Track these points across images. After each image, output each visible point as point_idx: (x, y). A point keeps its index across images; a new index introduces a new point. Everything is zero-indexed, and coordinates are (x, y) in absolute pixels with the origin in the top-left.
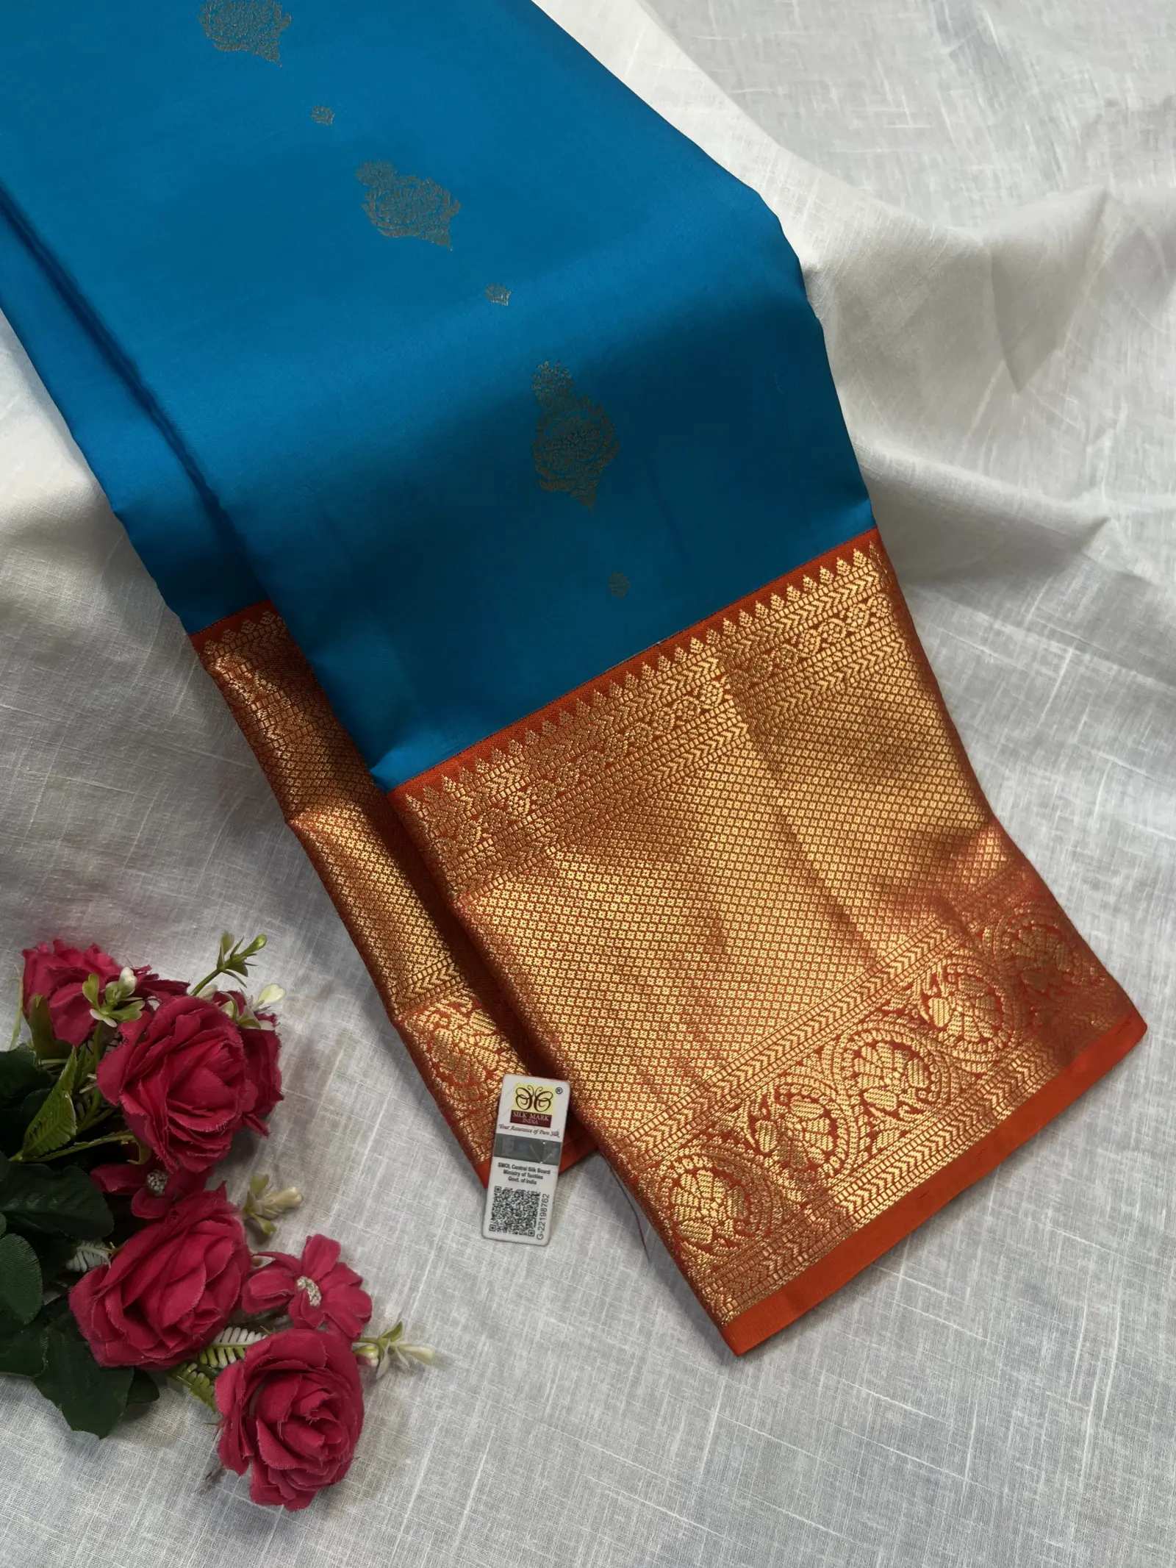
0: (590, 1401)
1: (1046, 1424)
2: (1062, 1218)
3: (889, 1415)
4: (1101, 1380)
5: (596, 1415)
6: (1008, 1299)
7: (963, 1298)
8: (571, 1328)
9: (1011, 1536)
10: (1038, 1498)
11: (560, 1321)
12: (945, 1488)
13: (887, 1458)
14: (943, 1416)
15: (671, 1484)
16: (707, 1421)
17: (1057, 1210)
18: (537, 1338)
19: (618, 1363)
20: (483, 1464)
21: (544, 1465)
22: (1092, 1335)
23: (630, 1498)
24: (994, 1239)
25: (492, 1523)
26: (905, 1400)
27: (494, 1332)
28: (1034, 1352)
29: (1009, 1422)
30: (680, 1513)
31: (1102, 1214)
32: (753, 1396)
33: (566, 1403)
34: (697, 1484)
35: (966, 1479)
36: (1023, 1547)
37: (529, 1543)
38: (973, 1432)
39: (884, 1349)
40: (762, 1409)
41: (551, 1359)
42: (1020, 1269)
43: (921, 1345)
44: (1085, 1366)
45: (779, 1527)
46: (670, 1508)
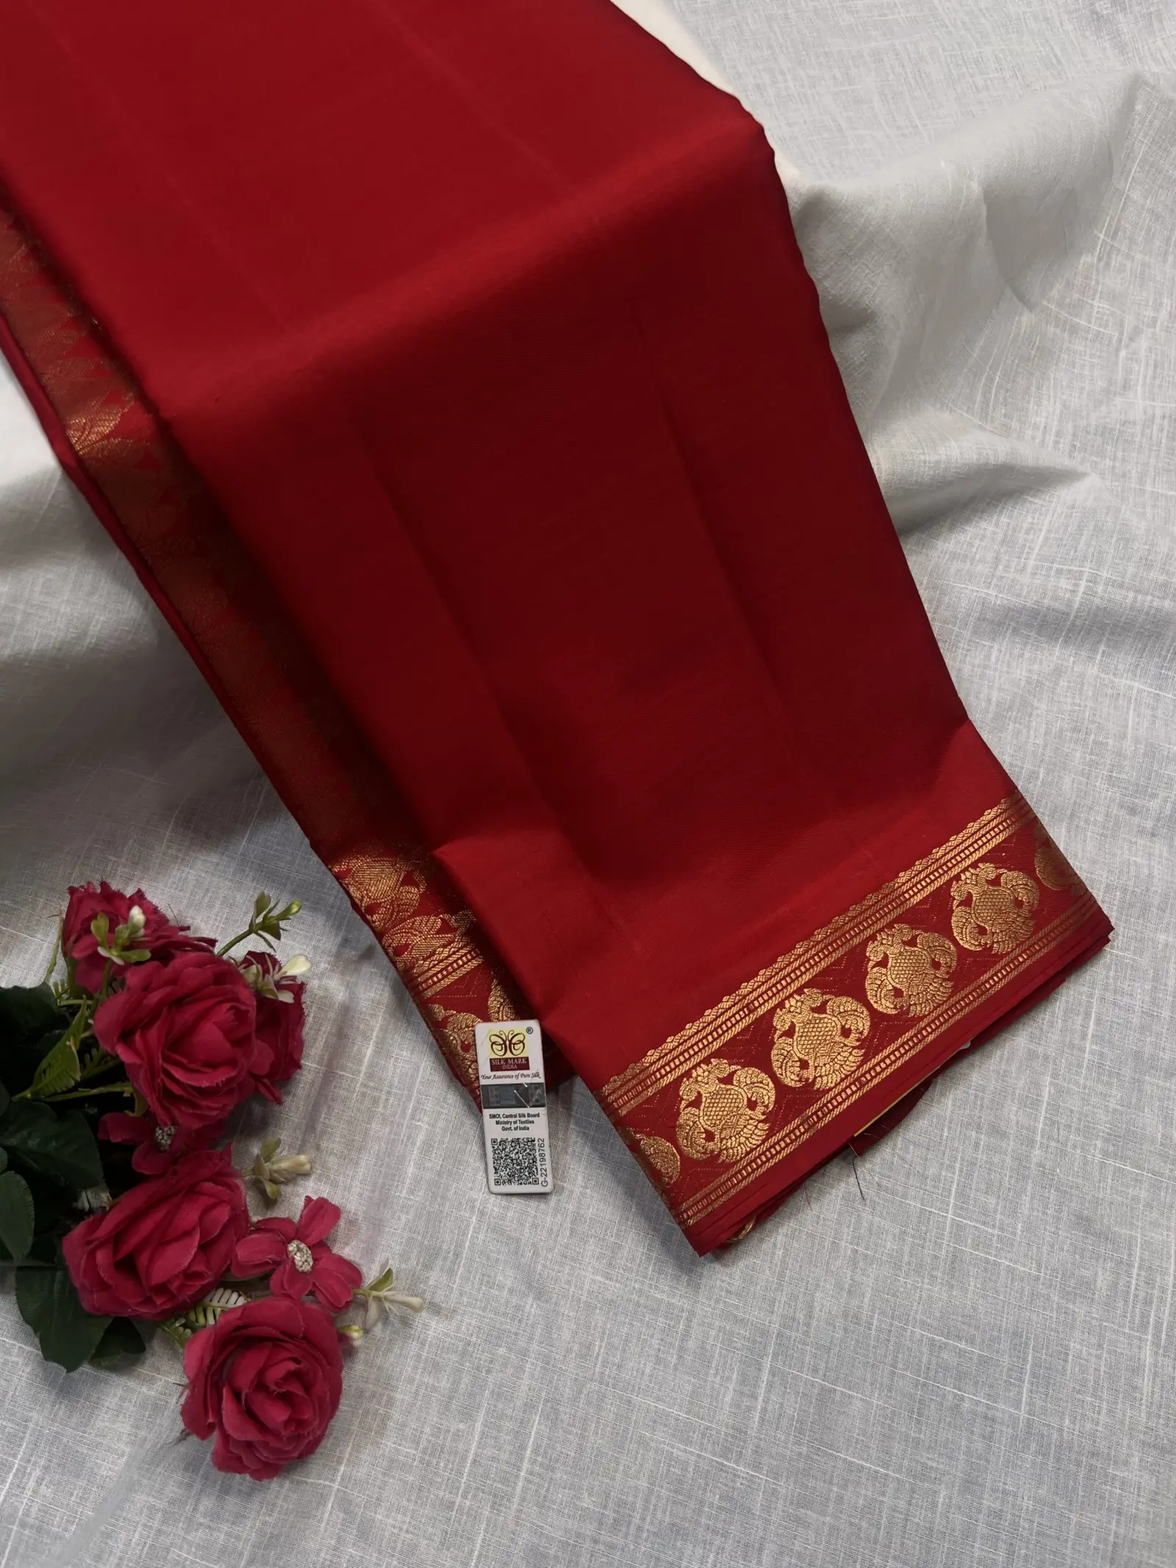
0: (640, 1357)
1: (1105, 1355)
2: (1111, 1148)
3: (945, 1355)
4: (1158, 1309)
5: (647, 1371)
6: (1060, 1232)
7: (1014, 1234)
8: (618, 1285)
9: (1073, 1468)
10: (1100, 1429)
11: (607, 1278)
12: (1002, 1424)
13: (944, 1397)
14: (998, 1352)
15: (727, 1435)
16: (760, 1370)
17: (1107, 1140)
18: (584, 1297)
19: (666, 1318)
20: (537, 1425)
21: (598, 1422)
22: (1147, 1264)
23: (685, 1451)
24: (1044, 1173)
25: (550, 1483)
26: (959, 1338)
27: (540, 1295)
28: (1088, 1284)
29: (1067, 1355)
30: (737, 1462)
31: (1153, 1141)
32: (805, 1344)
33: (617, 1361)
34: (751, 1432)
35: (1023, 1414)
36: (1087, 1478)
37: (587, 1502)
38: (1029, 1366)
39: (936, 1290)
40: (815, 1356)
41: (598, 1317)
42: (1071, 1201)
43: (972, 1284)
44: (1142, 1295)
45: (837, 1471)
46: (727, 1458)
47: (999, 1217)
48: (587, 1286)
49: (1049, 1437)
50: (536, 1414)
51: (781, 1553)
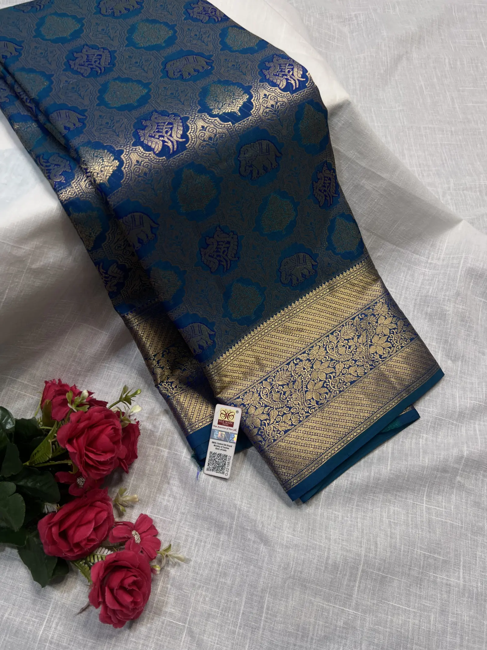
3: (430, 560)
6: (468, 509)
7: (451, 510)
8: (298, 538)
11: (293, 536)
12: (453, 586)
13: (430, 577)
14: (449, 558)
15: (344, 597)
18: (285, 543)
20: (267, 598)
23: (328, 605)
25: (274, 622)
26: (435, 553)
27: (266, 543)
28: (482, 529)
29: (476, 557)
30: (349, 608)
32: (375, 559)
33: (300, 569)
35: (461, 582)
37: (290, 629)
38: (462, 563)
41: (291, 552)
42: (471, 496)
43: (438, 531)
45: (390, 610)
46: (345, 607)
47: (444, 504)
48: (285, 539)
49: (473, 590)
50: (267, 593)
51: (370, 644)
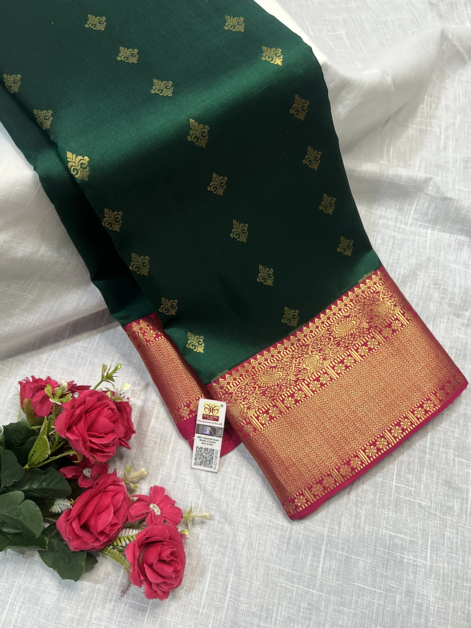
0: (271, 548)
1: (459, 537)
2: (457, 453)
3: (395, 540)
5: (275, 553)
6: (439, 488)
7: (420, 489)
9: (449, 583)
10: (459, 567)
11: (257, 515)
12: (420, 567)
13: (396, 557)
14: (417, 538)
15: (308, 578)
16: (320, 551)
17: (455, 450)
18: (248, 524)
19: (281, 531)
20: (232, 577)
21: (257, 576)
23: (292, 586)
24: (431, 464)
28: (451, 508)
29: (444, 538)
30: (313, 589)
32: (338, 539)
33: (262, 549)
34: (318, 577)
36: (455, 588)
39: (390, 514)
40: (343, 544)
42: (442, 475)
45: (355, 591)
46: (309, 588)
47: (414, 483)
48: (249, 519)
49: (439, 571)
50: (231, 573)
